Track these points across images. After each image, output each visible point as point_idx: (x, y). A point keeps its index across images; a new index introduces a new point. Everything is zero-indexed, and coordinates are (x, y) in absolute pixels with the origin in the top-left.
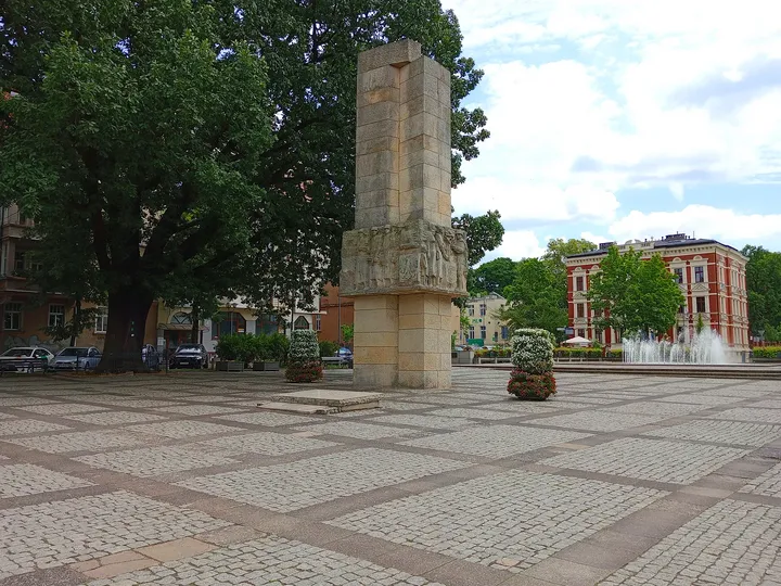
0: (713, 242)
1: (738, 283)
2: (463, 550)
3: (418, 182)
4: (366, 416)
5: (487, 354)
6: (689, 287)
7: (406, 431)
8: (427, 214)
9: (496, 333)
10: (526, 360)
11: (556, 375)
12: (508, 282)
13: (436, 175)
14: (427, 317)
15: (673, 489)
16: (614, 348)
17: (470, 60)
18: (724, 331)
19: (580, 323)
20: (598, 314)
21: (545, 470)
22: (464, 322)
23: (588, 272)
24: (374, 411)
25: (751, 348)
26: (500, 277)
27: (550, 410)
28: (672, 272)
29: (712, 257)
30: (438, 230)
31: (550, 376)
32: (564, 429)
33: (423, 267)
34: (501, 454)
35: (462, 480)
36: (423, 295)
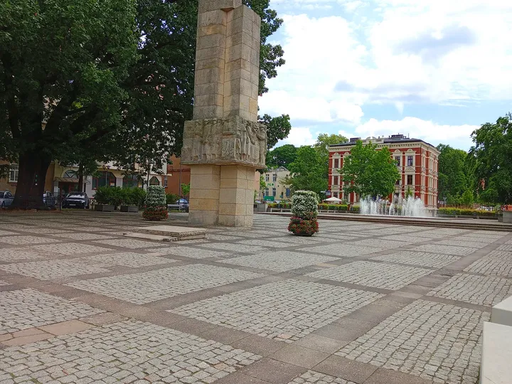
0: (419, 141)
1: (433, 167)
2: (256, 329)
3: (236, 91)
4: (196, 243)
5: (276, 206)
6: (403, 169)
7: (223, 254)
8: (242, 113)
9: (282, 193)
10: (301, 211)
11: (319, 221)
12: (292, 161)
13: (249, 87)
14: (239, 181)
15: (388, 293)
16: (355, 205)
17: (274, 11)
18: (423, 196)
19: (335, 189)
20: (346, 184)
21: (310, 280)
22: (262, 185)
23: (342, 156)
24: (202, 241)
25: (438, 208)
26: (287, 157)
27: (314, 243)
28: (394, 159)
29: (418, 151)
30: (249, 124)
31: (315, 222)
32: (322, 255)
33: (237, 147)
34: (282, 269)
35: (257, 285)
36: (236, 166)
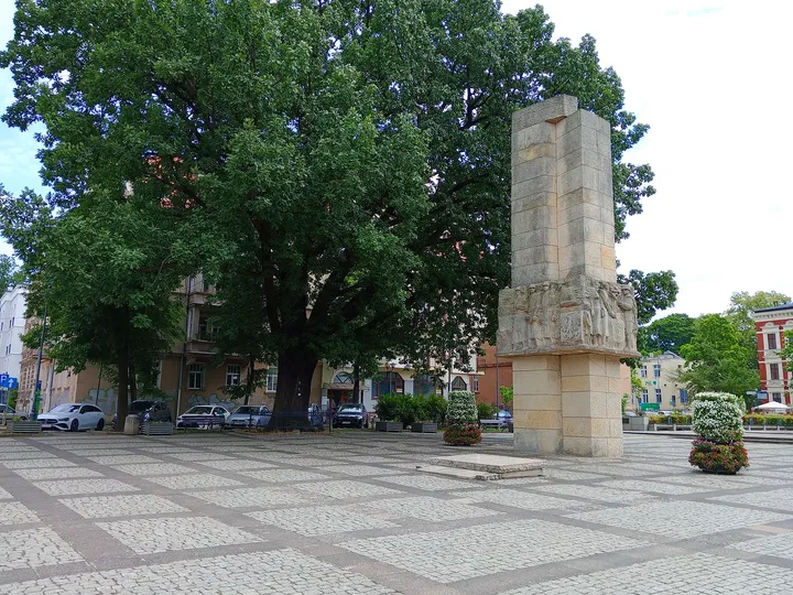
3: (578, 237)
4: (528, 485)
5: (664, 421)
7: (573, 503)
8: (589, 270)
9: (674, 397)
10: (711, 428)
11: (747, 446)
12: (686, 340)
13: (598, 229)
14: (592, 379)
19: (774, 386)
21: (737, 555)
23: (781, 328)
26: (674, 336)
27: (742, 486)
30: (602, 286)
31: (741, 447)
32: (760, 509)
33: (586, 325)
34: (684, 535)
35: (638, 561)
36: (587, 355)
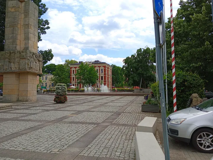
0: (105, 63)
1: (110, 73)
2: (42, 149)
4: (7, 111)
5: (47, 91)
6: (100, 74)
7: (22, 115)
8: (30, 49)
9: (50, 85)
10: (59, 92)
11: (67, 96)
12: (54, 71)
13: (33, 37)
14: (29, 80)
15: (98, 124)
16: (82, 89)
17: (44, 4)
18: (107, 84)
19: (73, 82)
20: (78, 80)
21: (65, 123)
22: (40, 81)
23: (76, 69)
24: (10, 109)
25: (112, 88)
26: (52, 69)
27: (66, 106)
28: (96, 70)
29: (105, 67)
30: (34, 54)
31: (66, 97)
32: (70, 111)
33: (28, 64)
34: (52, 119)
35: (41, 128)
36: (28, 73)
